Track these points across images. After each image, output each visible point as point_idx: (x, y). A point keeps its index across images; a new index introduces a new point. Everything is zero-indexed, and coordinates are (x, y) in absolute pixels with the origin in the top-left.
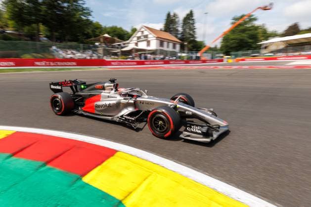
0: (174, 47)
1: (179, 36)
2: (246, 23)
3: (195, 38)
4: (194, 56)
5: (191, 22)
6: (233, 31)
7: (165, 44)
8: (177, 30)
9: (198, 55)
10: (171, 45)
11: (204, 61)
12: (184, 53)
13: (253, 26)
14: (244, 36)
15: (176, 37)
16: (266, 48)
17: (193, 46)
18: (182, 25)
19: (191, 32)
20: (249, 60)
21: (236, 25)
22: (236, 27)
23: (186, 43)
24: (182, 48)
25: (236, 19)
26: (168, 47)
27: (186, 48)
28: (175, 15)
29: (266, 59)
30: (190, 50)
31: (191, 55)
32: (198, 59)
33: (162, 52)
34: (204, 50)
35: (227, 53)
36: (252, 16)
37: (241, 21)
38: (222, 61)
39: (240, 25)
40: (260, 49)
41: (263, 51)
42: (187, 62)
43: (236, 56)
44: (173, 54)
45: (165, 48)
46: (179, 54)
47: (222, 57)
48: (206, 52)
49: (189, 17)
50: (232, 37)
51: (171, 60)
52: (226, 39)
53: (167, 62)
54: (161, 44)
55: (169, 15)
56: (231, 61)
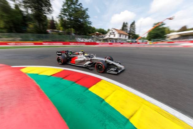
0: (126, 37)
1: (128, 32)
2: (160, 26)
3: (135, 33)
4: (134, 41)
5: (134, 26)
6: (153, 30)
7: (122, 36)
8: (127, 30)
9: (136, 40)
10: (124, 36)
11: (139, 43)
12: (130, 39)
13: (163, 28)
14: (158, 32)
15: (127, 33)
16: (169, 37)
17: (134, 37)
18: (129, 27)
19: (133, 31)
20: (160, 43)
21: (155, 27)
22: (155, 28)
23: (131, 35)
24: (129, 37)
25: (155, 24)
26: (123, 37)
27: (131, 38)
28: (127, 23)
29: (168, 43)
30: (133, 38)
31: (133, 40)
32: (136, 42)
33: (120, 39)
34: (139, 38)
35: (150, 40)
36: (163, 23)
37: (157, 25)
38: (147, 43)
39: (157, 27)
40: (166, 38)
41: (167, 39)
42: (131, 44)
43: (154, 41)
44: (125, 40)
45: (121, 37)
46: (127, 40)
47: (147, 41)
48: (140, 39)
49: (133, 24)
50: (152, 33)
51: (124, 43)
52: (150, 33)
53: (122, 44)
54: (120, 36)
55: (124, 23)
56: (151, 43)
